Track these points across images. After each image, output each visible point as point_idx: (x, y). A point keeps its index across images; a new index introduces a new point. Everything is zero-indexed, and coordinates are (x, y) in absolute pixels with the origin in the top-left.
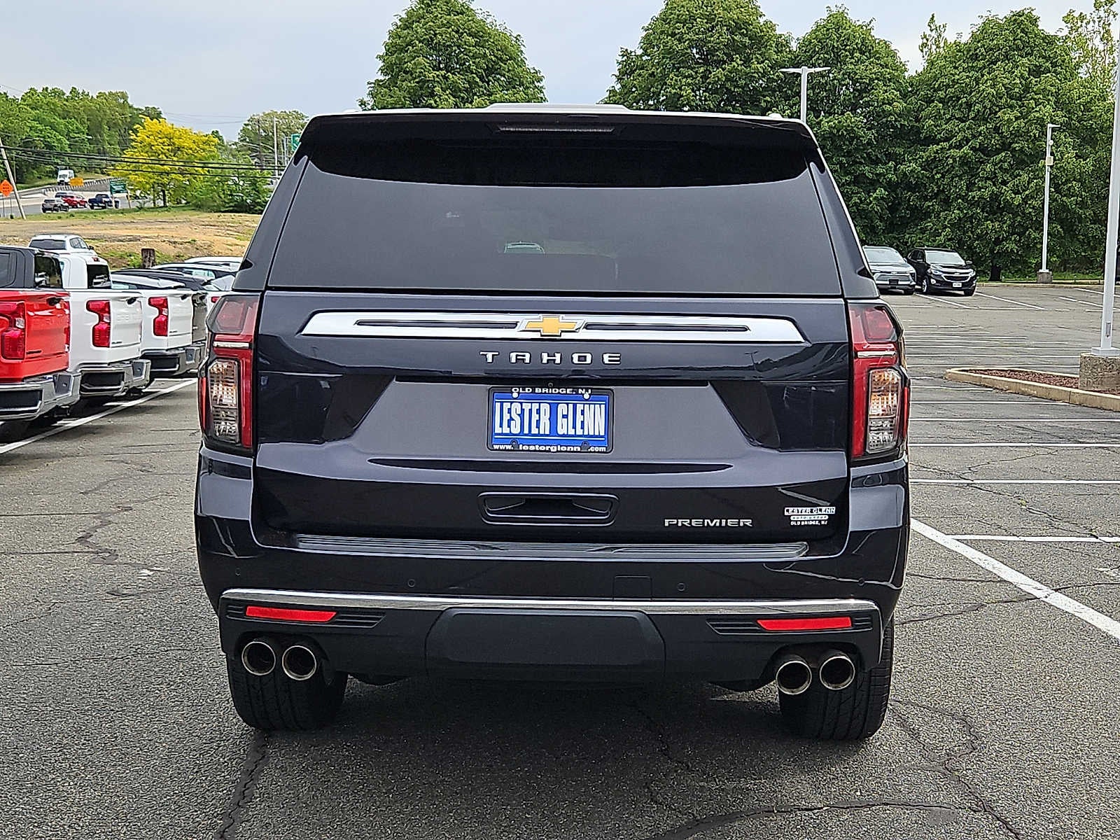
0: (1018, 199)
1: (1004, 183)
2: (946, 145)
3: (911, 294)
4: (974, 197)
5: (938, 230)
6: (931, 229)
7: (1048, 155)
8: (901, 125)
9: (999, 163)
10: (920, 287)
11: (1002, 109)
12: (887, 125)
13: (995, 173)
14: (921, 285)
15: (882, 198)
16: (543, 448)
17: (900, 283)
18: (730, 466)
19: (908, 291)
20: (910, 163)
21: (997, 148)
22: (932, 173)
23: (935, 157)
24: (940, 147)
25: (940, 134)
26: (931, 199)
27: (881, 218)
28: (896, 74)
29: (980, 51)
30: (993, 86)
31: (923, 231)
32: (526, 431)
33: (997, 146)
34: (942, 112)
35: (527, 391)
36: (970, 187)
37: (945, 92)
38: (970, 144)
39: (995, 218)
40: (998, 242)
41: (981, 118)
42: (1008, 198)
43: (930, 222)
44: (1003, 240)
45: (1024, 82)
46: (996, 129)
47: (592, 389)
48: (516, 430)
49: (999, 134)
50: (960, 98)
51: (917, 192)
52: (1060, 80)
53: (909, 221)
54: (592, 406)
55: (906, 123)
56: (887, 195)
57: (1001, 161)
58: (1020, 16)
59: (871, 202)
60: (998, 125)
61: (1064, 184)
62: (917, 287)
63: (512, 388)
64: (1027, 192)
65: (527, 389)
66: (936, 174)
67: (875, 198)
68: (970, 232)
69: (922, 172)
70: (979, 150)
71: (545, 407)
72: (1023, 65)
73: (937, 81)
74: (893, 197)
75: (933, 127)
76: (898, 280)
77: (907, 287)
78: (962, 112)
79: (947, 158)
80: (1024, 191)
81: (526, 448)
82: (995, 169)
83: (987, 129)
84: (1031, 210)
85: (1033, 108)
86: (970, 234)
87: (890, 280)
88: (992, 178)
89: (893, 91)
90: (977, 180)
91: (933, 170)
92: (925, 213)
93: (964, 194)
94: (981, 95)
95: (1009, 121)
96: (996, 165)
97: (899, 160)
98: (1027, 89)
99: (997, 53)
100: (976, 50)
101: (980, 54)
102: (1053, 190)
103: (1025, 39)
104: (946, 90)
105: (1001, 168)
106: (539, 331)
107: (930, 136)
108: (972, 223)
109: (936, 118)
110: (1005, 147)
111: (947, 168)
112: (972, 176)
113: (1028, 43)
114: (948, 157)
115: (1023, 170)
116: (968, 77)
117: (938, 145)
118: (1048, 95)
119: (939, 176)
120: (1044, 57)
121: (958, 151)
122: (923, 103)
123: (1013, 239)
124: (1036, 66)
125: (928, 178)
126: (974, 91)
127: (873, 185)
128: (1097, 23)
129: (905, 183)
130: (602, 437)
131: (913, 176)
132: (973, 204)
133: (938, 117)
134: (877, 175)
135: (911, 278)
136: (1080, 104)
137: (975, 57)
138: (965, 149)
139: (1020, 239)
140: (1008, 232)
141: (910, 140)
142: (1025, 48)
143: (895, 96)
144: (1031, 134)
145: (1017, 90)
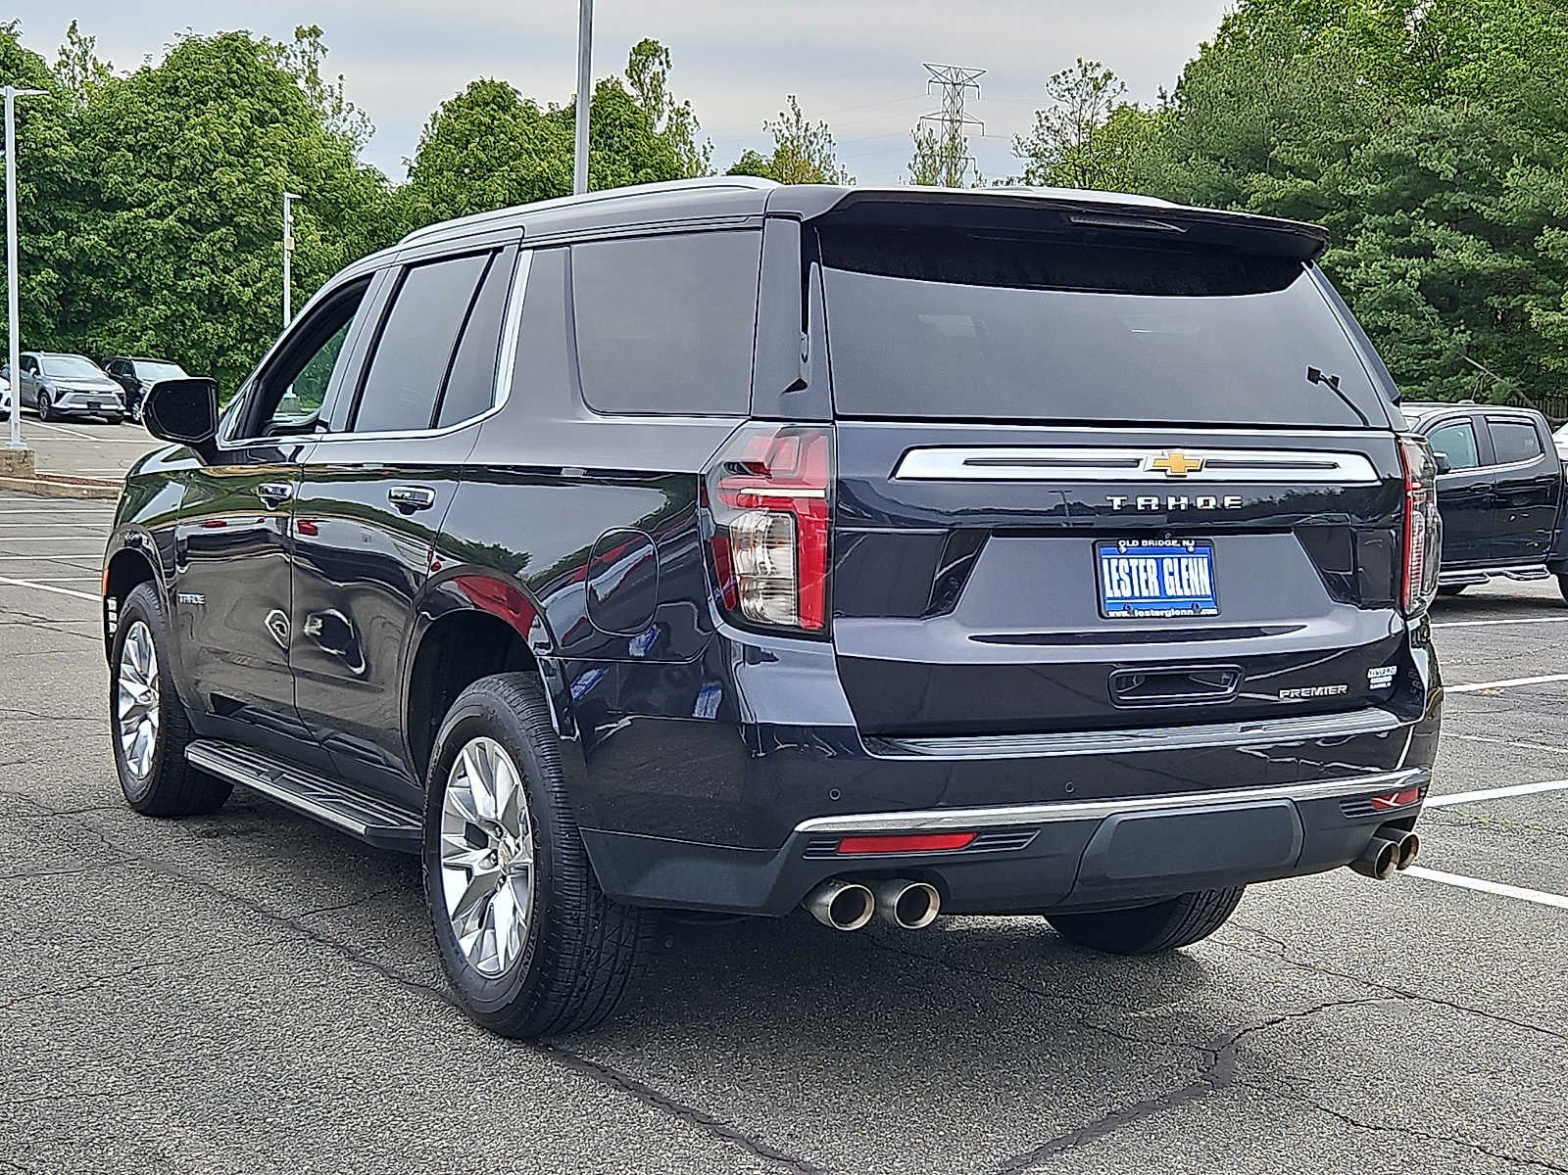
0: (248, 294)
1: (227, 270)
2: (140, 211)
3: (118, 423)
4: (185, 288)
5: (135, 332)
6: (125, 331)
7: (287, 235)
8: (72, 178)
9: (218, 242)
10: (129, 414)
11: (218, 167)
12: (51, 177)
13: (213, 256)
14: (131, 411)
15: (50, 284)
16: (1157, 613)
17: (103, 407)
18: (1305, 626)
19: (114, 420)
20: (89, 234)
21: (214, 221)
22: (122, 251)
23: (126, 229)
24: (132, 214)
25: (132, 195)
26: (123, 287)
27: (49, 314)
28: (59, 104)
29: (182, 84)
30: (204, 134)
31: (113, 333)
32: (1137, 594)
33: (215, 219)
34: (132, 164)
35: (1133, 544)
36: (179, 273)
37: (135, 137)
38: (176, 212)
39: (215, 319)
40: (222, 351)
41: (189, 177)
42: (235, 291)
43: (122, 321)
44: (228, 350)
45: (245, 133)
46: (212, 195)
47: (1195, 540)
48: (1127, 593)
49: (216, 201)
50: (156, 148)
51: (102, 277)
52: (293, 134)
53: (90, 318)
54: (1195, 560)
55: (79, 176)
56: (57, 280)
57: (221, 239)
58: (234, 40)
59: (34, 289)
60: (214, 189)
61: (307, 275)
62: (126, 413)
63: (1118, 541)
64: (260, 285)
65: (1133, 542)
66: (128, 252)
67: (40, 283)
68: (181, 337)
69: (108, 248)
70: (189, 222)
71: (1151, 563)
72: (243, 108)
73: (122, 120)
74: (64, 281)
75: (120, 185)
76: (100, 403)
77: (114, 413)
78: (162, 167)
79: (144, 231)
80: (254, 282)
81: (1141, 614)
82: (214, 251)
83: (199, 194)
84: (265, 309)
85: (261, 170)
86: (182, 340)
87: (89, 403)
88: (210, 262)
89: (58, 128)
90: (188, 265)
91: (123, 247)
92: (114, 307)
93: (171, 283)
94: (188, 144)
95: (230, 185)
96: (215, 244)
97: (71, 229)
98: (250, 141)
99: (206, 88)
100: (175, 81)
101: (182, 87)
102: (294, 283)
103: (243, 72)
104: (137, 134)
105: (220, 249)
106: (1165, 471)
107: (116, 198)
108: (184, 324)
109: (124, 173)
110: (226, 220)
111: (144, 245)
112: (181, 258)
113: (247, 79)
114: (146, 230)
115: (251, 253)
116: (167, 118)
117: (130, 211)
118: (279, 153)
119: (133, 255)
120: (270, 101)
121: (159, 221)
122: (104, 150)
123: (243, 348)
124: (259, 111)
125: (116, 257)
126: (177, 139)
127: (33, 263)
128: (300, 58)
129: (84, 263)
130: (1209, 597)
131: (95, 254)
132: (183, 297)
133: (127, 171)
134: (39, 248)
135: (119, 401)
136: (320, 168)
137: (174, 91)
138: (171, 220)
139: (253, 349)
140: (236, 339)
141: (85, 201)
142: (244, 86)
143: (61, 136)
144: (261, 204)
145: (237, 142)
